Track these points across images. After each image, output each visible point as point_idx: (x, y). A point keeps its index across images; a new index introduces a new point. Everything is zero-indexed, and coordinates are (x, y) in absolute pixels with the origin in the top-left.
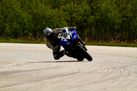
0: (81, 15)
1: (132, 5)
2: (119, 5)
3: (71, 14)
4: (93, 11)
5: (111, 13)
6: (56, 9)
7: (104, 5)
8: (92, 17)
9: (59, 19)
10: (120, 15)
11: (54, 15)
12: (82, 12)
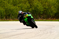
5: (39, 7)
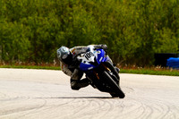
0: (47, 30)
1: (114, 17)
2: (97, 18)
3: (34, 29)
4: (63, 25)
6: (15, 22)
7: (78, 18)
8: (62, 33)
9: (18, 35)
10: (98, 31)
11: (13, 30)
12: (49, 26)
